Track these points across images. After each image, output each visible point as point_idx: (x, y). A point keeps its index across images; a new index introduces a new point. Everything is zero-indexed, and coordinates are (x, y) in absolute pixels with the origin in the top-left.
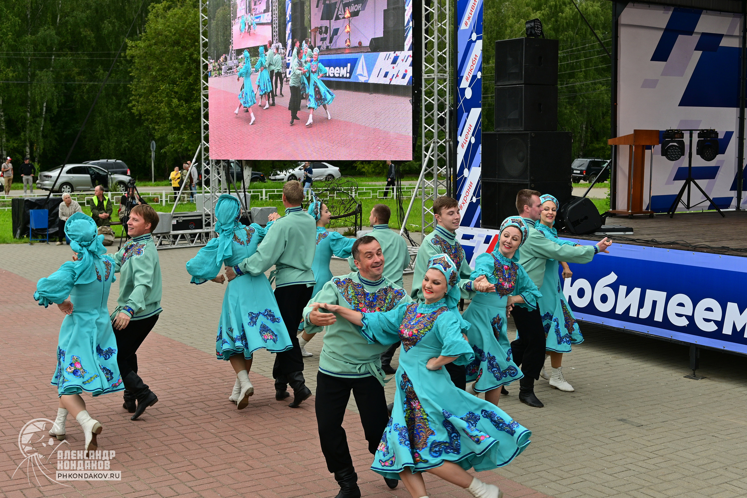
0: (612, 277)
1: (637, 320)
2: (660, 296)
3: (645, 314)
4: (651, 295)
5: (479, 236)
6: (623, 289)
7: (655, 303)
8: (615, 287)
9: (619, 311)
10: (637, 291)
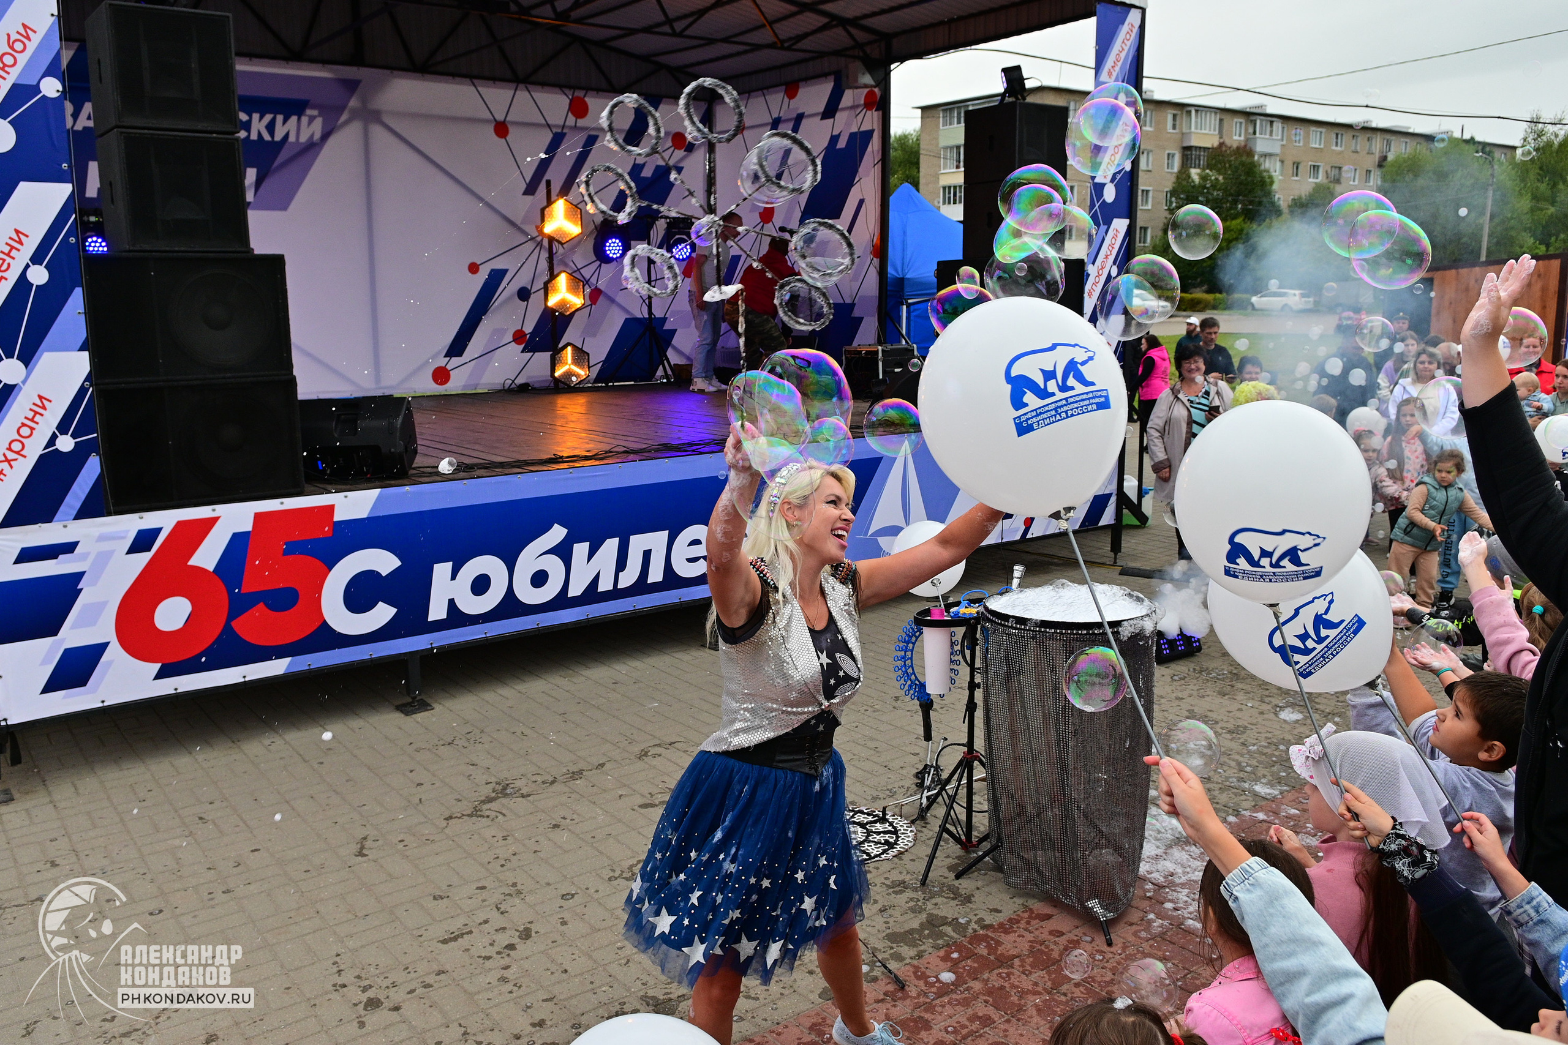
0: (557, 534)
1: (616, 593)
2: (656, 540)
3: (628, 578)
4: (638, 543)
5: (102, 538)
6: (581, 549)
7: (647, 554)
8: (563, 551)
9: (576, 590)
10: (611, 546)
